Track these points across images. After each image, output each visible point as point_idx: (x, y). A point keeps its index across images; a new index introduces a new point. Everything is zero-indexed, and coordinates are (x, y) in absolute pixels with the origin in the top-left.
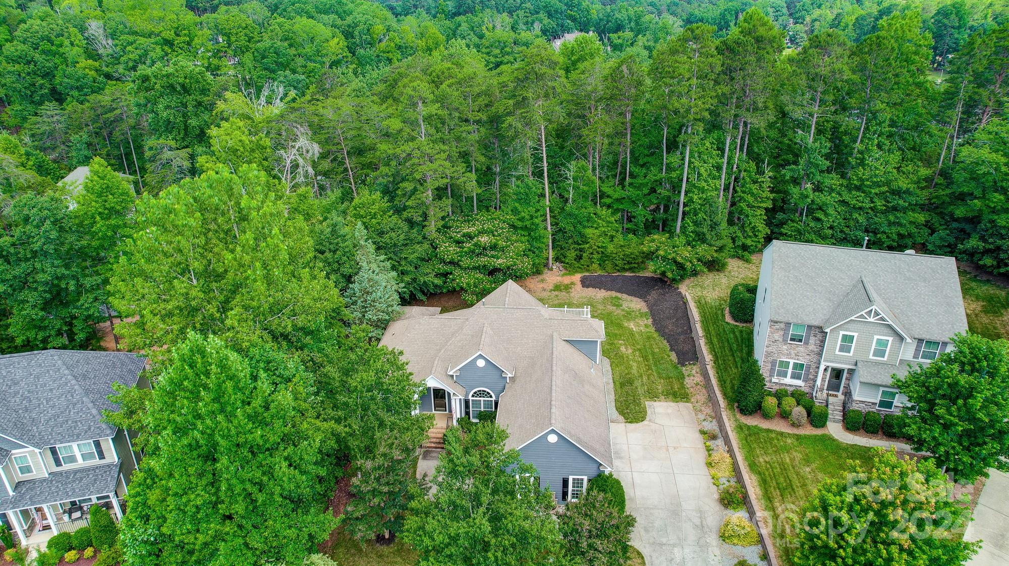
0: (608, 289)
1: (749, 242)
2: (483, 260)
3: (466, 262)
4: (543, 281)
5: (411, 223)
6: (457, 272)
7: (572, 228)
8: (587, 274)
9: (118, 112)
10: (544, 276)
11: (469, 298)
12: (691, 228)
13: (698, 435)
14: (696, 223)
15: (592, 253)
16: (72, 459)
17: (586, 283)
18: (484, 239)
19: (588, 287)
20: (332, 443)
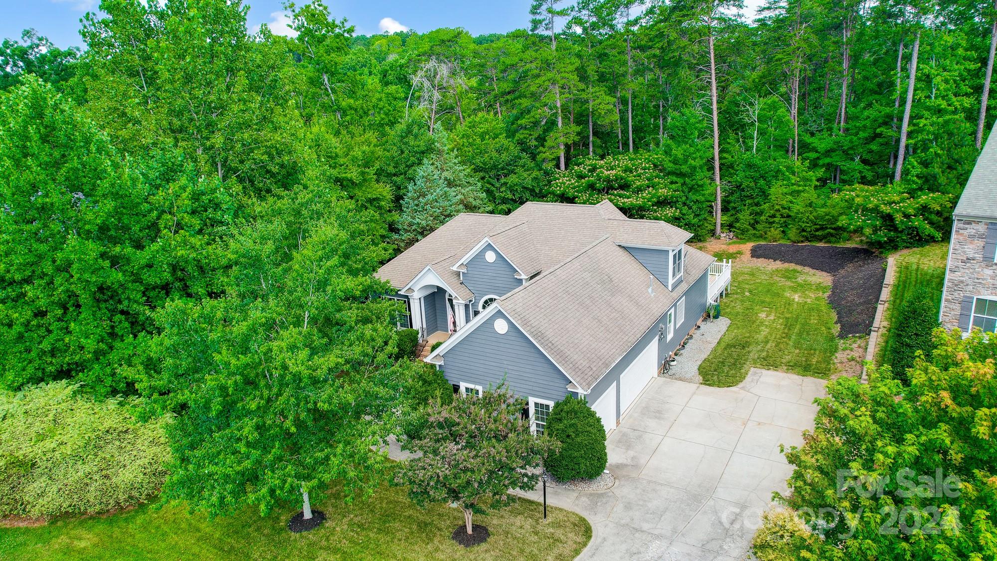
0: (784, 260)
7: (752, 184)
8: (763, 243)
12: (918, 170)
14: (925, 164)
15: (774, 216)
17: (756, 253)
19: (758, 257)
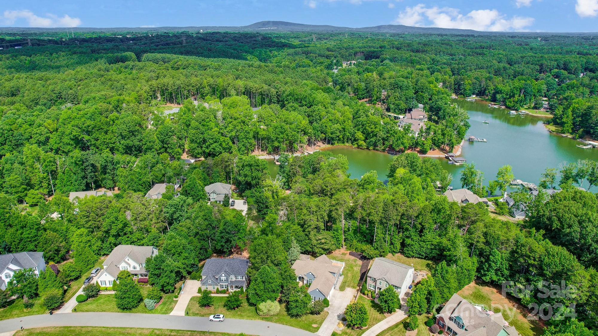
0: (355, 257)
1: (395, 250)
2: (322, 246)
3: (318, 246)
4: (340, 251)
5: (306, 235)
6: (315, 248)
8: (351, 251)
9: (229, 163)
10: (341, 250)
11: (318, 255)
13: (353, 296)
16: (238, 278)
17: (351, 254)
18: (323, 241)
20: (281, 284)
